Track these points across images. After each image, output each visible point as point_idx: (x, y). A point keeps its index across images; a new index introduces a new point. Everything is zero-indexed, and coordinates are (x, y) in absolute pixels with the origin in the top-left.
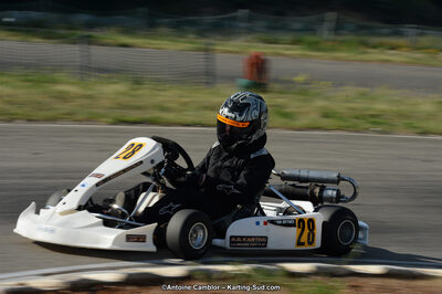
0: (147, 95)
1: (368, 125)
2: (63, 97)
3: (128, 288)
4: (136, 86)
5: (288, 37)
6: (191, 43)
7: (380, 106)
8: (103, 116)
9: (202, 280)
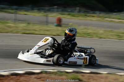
0: (31, 27)
1: (87, 36)
2: (9, 27)
3: (26, 75)
4: (28, 25)
5: (67, 13)
6: (42, 14)
7: (90, 31)
8: (20, 32)
9: (45, 73)
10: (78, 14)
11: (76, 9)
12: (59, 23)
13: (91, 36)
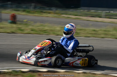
1: (43, 33)
5: (22, 9)
7: (46, 28)
10: (34, 10)
11: (31, 6)
12: (14, 20)
13: (48, 34)
